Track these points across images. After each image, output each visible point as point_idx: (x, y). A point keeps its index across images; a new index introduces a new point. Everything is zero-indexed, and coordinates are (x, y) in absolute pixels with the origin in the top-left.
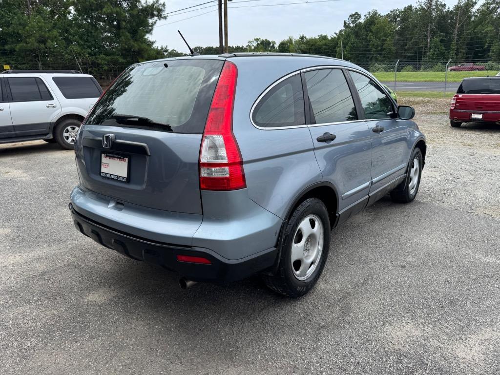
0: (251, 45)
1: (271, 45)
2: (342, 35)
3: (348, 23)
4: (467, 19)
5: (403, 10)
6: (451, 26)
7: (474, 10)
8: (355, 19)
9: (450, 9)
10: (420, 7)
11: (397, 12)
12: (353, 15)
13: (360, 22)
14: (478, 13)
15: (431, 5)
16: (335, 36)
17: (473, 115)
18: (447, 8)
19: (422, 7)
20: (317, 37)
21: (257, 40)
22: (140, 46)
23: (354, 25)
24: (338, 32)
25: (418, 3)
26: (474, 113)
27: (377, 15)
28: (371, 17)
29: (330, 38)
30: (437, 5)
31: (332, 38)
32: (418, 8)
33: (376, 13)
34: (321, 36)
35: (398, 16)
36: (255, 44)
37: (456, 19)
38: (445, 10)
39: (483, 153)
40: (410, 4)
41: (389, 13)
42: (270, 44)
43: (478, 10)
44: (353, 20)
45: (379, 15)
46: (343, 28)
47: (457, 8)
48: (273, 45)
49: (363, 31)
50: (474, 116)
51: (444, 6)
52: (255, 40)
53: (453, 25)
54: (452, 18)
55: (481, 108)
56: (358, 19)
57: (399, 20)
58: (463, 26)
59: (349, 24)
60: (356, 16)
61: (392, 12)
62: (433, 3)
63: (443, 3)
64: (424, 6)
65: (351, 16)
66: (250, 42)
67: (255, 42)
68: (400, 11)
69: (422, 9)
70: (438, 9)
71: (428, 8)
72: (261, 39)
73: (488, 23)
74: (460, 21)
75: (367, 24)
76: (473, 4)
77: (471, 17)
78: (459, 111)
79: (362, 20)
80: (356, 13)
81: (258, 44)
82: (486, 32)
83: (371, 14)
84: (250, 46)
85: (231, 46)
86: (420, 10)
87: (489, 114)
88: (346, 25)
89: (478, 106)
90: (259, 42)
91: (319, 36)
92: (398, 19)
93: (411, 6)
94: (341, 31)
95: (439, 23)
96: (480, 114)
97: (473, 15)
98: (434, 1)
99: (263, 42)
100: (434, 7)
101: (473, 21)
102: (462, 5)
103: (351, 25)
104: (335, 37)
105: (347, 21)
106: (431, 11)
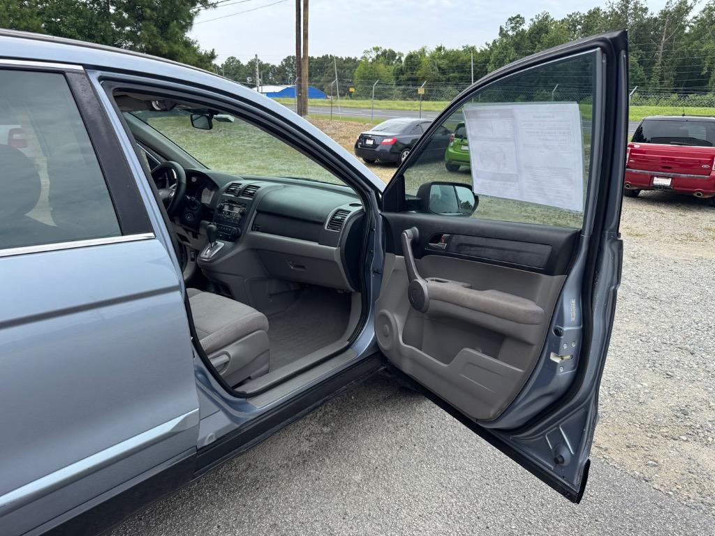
0: (368, 56)
1: (397, 58)
2: (497, 47)
3: (505, 29)
4: (677, 31)
5: (586, 14)
6: (655, 40)
7: (689, 18)
8: (516, 24)
9: (654, 16)
10: (611, 10)
11: (578, 16)
12: (514, 19)
13: (523, 29)
14: (695, 23)
15: (627, 7)
16: (487, 48)
17: (655, 178)
18: (649, 13)
19: (614, 10)
20: (461, 49)
21: (377, 49)
22: (171, 47)
23: (515, 33)
24: (491, 43)
25: (609, 4)
26: (658, 177)
27: (549, 19)
28: (540, 22)
29: (479, 51)
30: (636, 8)
31: (481, 51)
32: (607, 11)
33: (547, 17)
34: (467, 46)
35: (579, 23)
36: (374, 55)
37: (662, 31)
38: (646, 17)
39: (655, 253)
40: (596, 6)
41: (566, 17)
42: (396, 56)
43: (695, 18)
44: (513, 25)
45: (552, 20)
46: (498, 37)
47: (665, 14)
48: (400, 58)
49: (527, 43)
50: (658, 181)
51: (645, 10)
52: (374, 49)
53: (657, 38)
54: (656, 29)
55: (670, 168)
56: (521, 24)
57: (580, 29)
58: (671, 40)
59: (507, 31)
60: (517, 20)
61: (570, 16)
62: (631, 6)
63: (644, 7)
64: (617, 10)
65: (510, 19)
66: (366, 52)
67: (373, 52)
68: (582, 15)
69: (613, 13)
70: (636, 15)
71: (623, 12)
72: (383, 49)
73: (709, 38)
74: (668, 34)
75: (532, 32)
76: (687, 10)
77: (683, 28)
78: (634, 171)
79: (526, 27)
80: (518, 16)
81: (378, 56)
82: (706, 51)
83: (540, 18)
84: (365, 58)
85: (339, 57)
86: (611, 15)
87: (683, 178)
88: (503, 33)
89: (666, 165)
90: (380, 53)
91: (464, 47)
92: (579, 27)
93: (598, 9)
94: (495, 42)
95: (637, 35)
96: (668, 178)
97: (688, 25)
98: (632, 3)
99: (384, 53)
100: (632, 11)
101: (687, 35)
102: (671, 10)
103: (510, 33)
104: (486, 50)
105: (504, 27)
106: (627, 17)
